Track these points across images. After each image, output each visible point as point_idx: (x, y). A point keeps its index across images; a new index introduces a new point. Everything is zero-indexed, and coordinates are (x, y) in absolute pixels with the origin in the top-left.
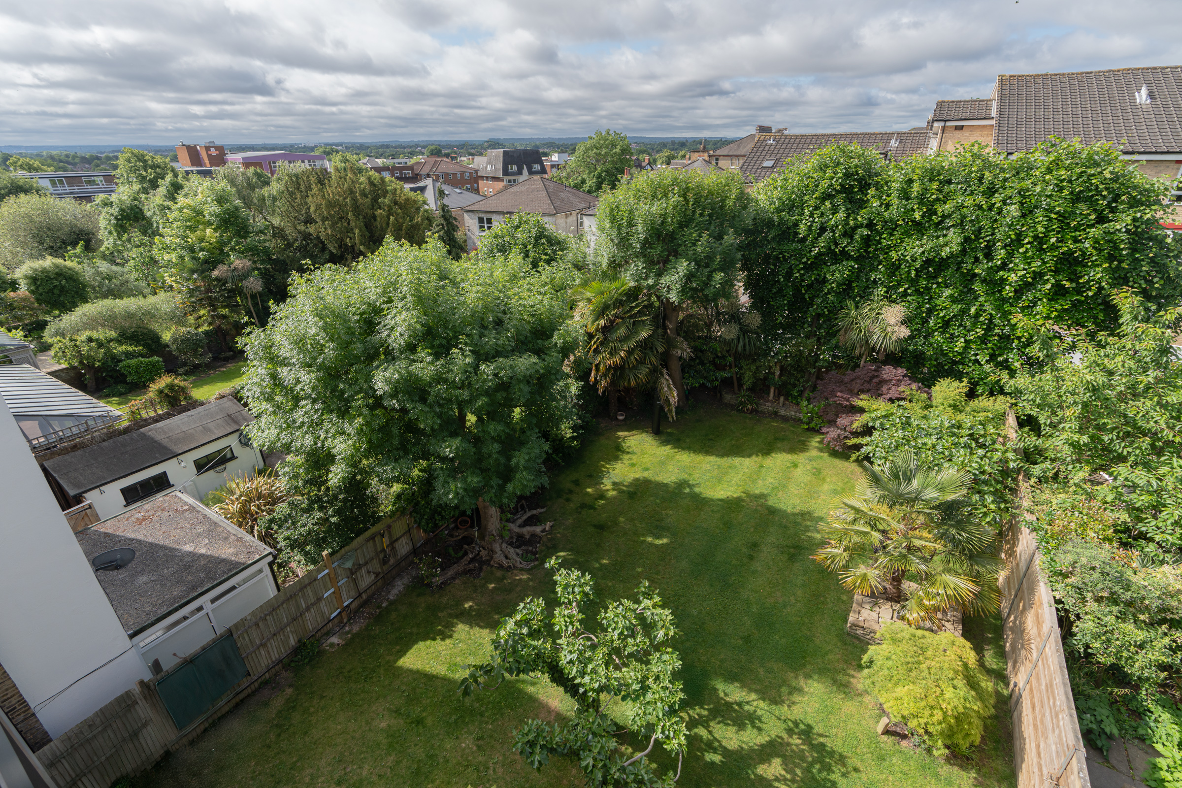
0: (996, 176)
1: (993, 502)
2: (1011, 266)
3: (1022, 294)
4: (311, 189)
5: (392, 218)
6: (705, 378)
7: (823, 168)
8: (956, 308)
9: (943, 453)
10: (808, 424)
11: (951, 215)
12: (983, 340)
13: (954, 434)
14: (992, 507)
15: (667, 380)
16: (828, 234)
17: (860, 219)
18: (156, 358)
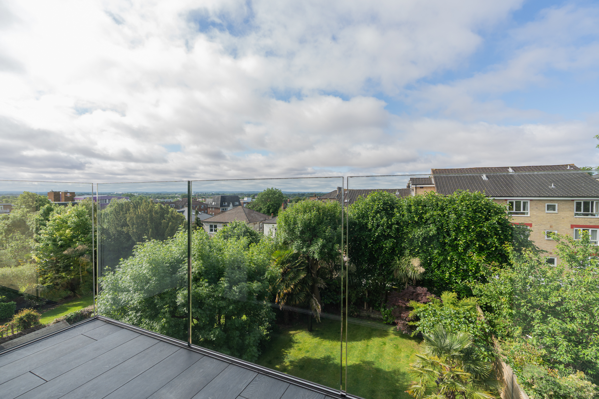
0: (443, 203)
1: (485, 351)
2: (459, 238)
3: (467, 251)
4: (129, 210)
5: (170, 223)
6: (332, 299)
7: (374, 201)
8: (441, 258)
9: (455, 327)
10: (386, 321)
11: (429, 219)
12: (457, 272)
13: (457, 317)
14: (486, 353)
15: (315, 300)
16: (380, 228)
17: (393, 221)
18: (12, 302)
